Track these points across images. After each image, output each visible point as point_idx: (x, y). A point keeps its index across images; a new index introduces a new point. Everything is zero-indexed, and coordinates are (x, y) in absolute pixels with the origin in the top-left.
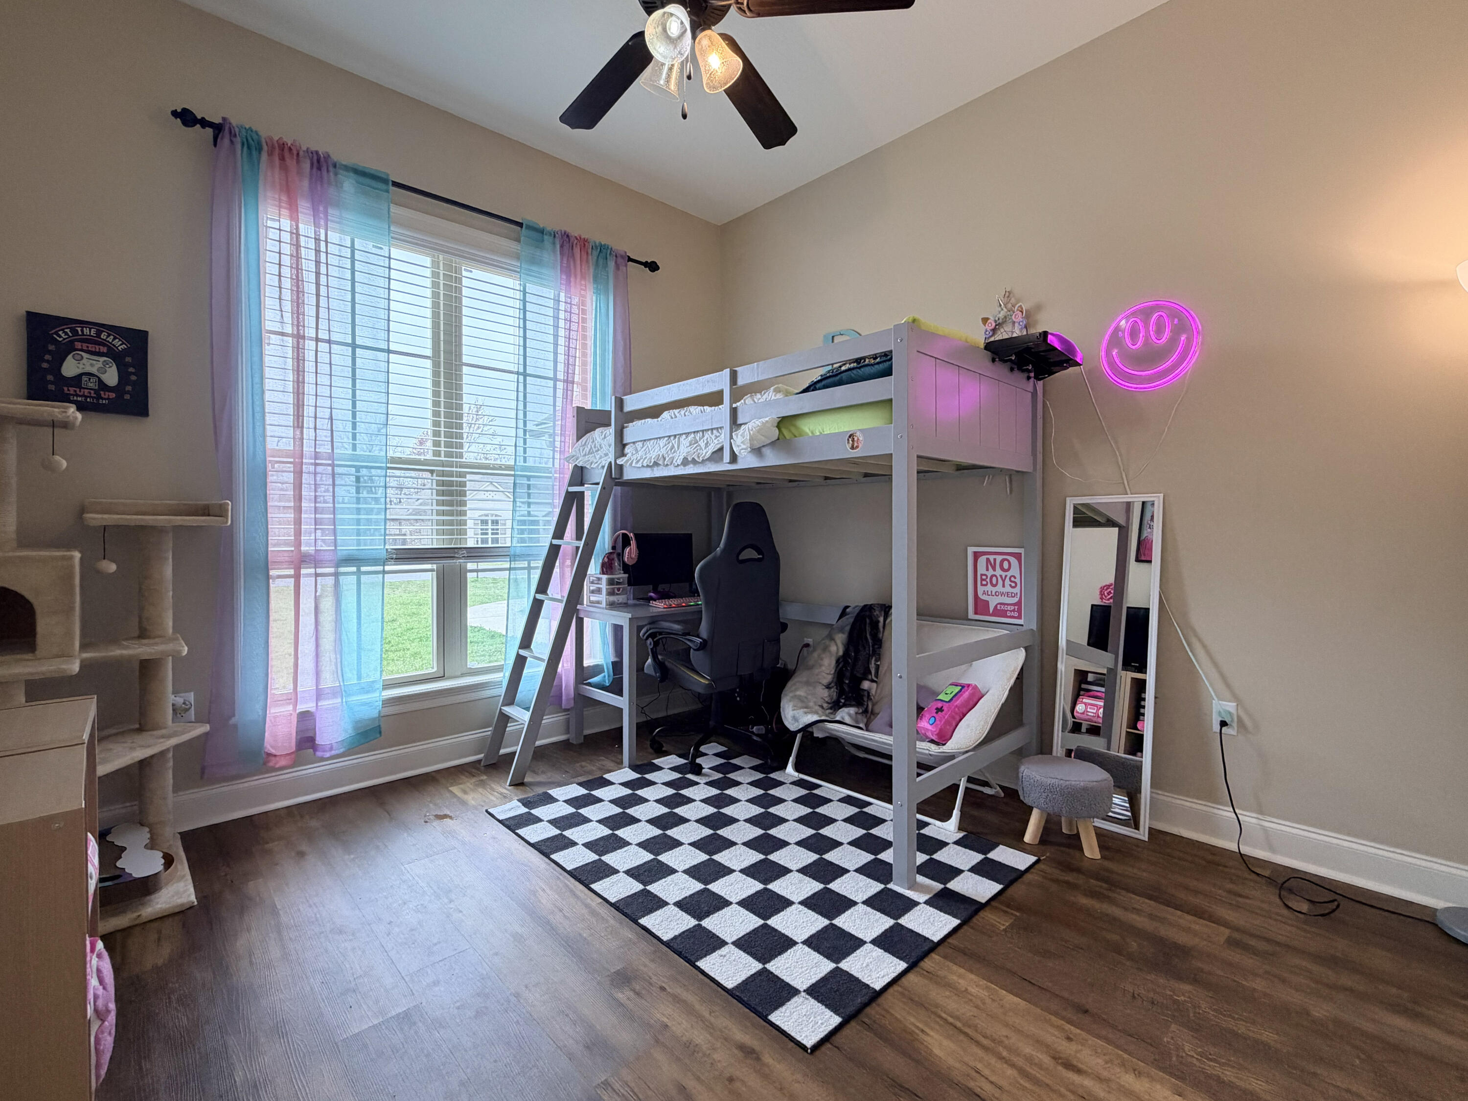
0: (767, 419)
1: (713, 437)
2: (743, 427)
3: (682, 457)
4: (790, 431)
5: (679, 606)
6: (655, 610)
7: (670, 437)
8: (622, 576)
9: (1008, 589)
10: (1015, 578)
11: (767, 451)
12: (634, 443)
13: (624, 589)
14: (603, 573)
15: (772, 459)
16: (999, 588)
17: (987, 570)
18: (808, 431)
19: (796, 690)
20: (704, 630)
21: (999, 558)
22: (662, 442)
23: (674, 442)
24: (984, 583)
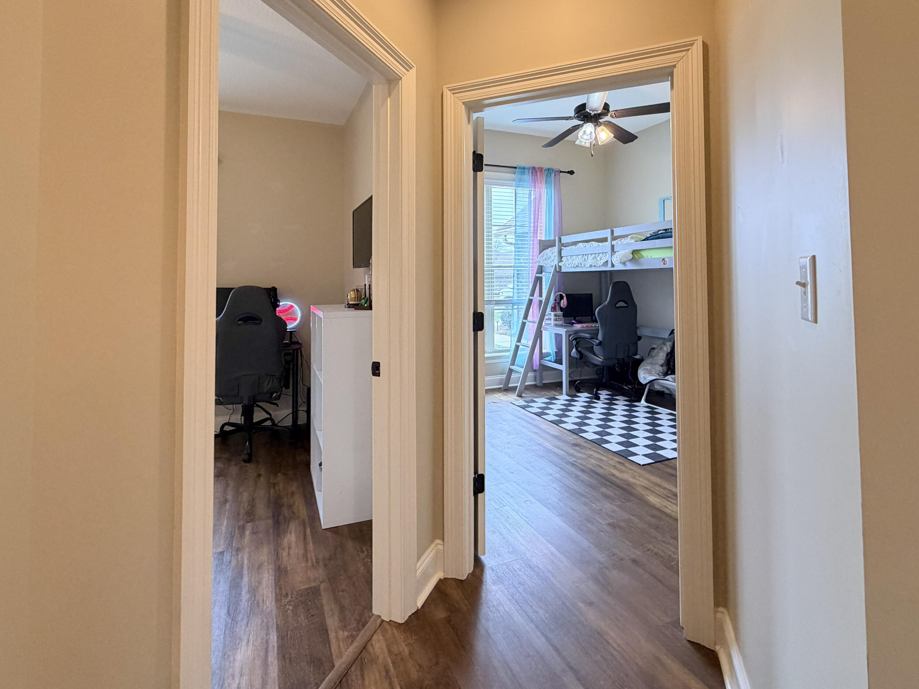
0: (627, 251)
1: (603, 256)
2: (617, 253)
3: (589, 264)
4: (638, 256)
5: (587, 327)
6: (576, 328)
7: (583, 255)
8: (560, 313)
11: (628, 263)
12: (566, 256)
13: (561, 319)
14: (552, 311)
15: (630, 267)
18: (645, 256)
19: (646, 366)
20: (600, 337)
22: (580, 257)
23: (586, 257)
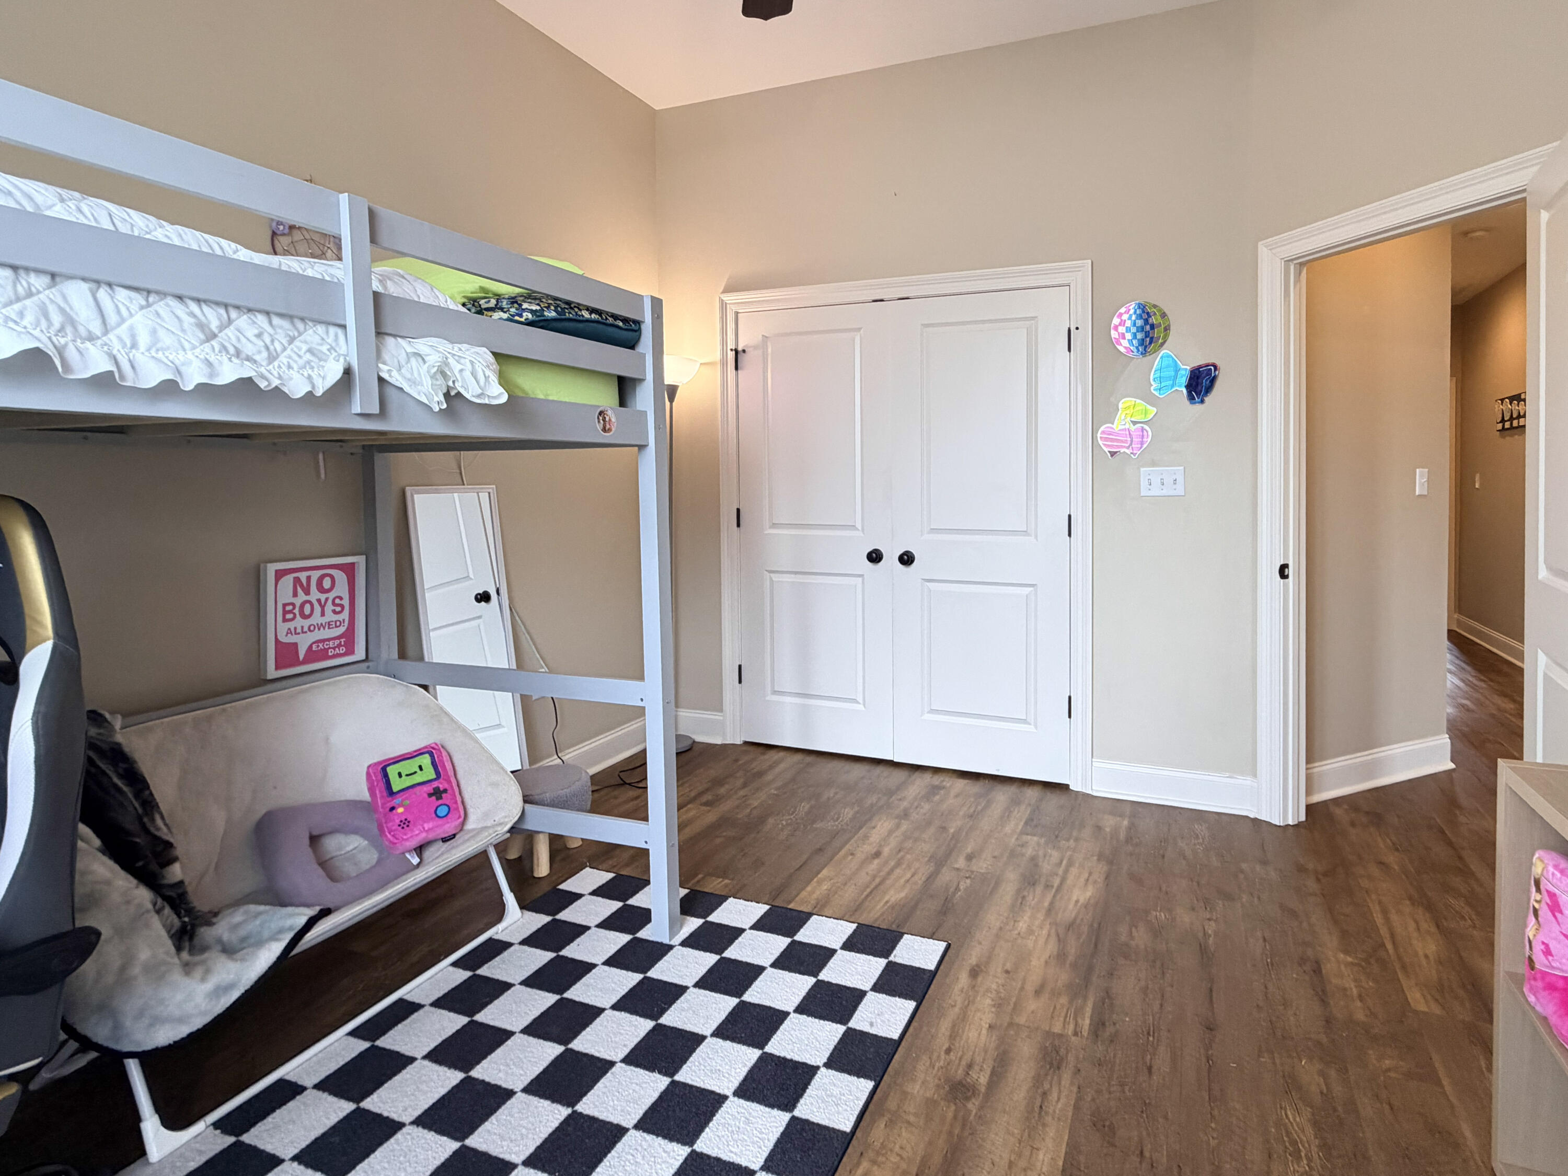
9: (330, 617)
10: (341, 598)
16: (317, 619)
17: (295, 594)
21: (315, 575)
24: (289, 616)
